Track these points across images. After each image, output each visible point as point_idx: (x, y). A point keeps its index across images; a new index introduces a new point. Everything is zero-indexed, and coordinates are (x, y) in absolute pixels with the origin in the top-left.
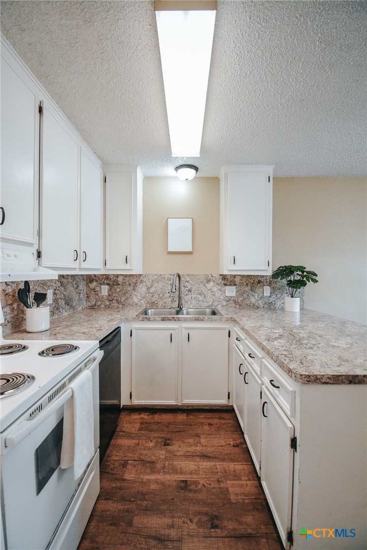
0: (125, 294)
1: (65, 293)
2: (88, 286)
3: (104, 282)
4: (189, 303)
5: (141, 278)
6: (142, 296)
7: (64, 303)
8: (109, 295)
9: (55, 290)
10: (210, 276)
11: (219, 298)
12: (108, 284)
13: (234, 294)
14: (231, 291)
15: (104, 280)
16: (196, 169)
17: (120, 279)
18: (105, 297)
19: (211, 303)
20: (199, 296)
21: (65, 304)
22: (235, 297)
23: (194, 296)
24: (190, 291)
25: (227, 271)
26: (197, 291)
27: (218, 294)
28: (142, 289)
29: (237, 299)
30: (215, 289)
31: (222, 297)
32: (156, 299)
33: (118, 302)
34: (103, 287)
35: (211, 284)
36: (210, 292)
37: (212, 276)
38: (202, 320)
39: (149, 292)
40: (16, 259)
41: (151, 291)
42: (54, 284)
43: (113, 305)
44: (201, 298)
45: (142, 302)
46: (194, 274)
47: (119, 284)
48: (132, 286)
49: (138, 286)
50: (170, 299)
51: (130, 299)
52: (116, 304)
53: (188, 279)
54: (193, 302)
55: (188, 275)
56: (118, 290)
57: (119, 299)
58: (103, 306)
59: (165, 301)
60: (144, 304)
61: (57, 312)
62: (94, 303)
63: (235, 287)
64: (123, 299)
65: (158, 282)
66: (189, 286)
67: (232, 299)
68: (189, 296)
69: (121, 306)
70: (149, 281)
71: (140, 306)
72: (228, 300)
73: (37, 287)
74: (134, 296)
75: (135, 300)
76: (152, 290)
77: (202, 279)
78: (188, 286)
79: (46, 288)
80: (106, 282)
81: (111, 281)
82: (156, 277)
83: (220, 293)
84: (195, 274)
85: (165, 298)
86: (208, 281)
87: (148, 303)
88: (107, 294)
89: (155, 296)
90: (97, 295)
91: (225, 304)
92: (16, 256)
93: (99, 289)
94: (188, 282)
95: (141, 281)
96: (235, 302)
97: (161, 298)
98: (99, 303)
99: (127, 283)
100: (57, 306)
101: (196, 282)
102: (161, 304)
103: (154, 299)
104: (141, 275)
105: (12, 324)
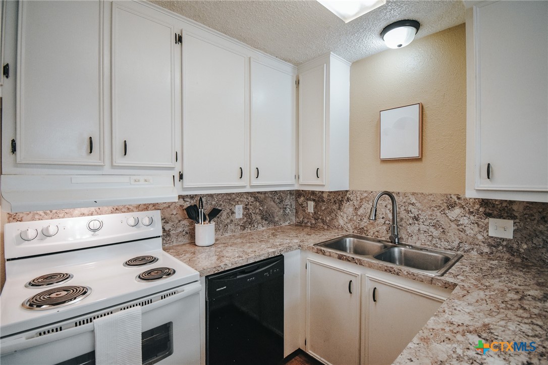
0: (330, 213)
1: (261, 208)
2: (297, 200)
3: (310, 197)
4: (415, 238)
5: (348, 195)
6: (349, 218)
7: (260, 217)
8: (315, 213)
9: (246, 205)
10: (455, 198)
11: (474, 237)
12: (314, 200)
13: (509, 235)
14: (502, 229)
15: (310, 195)
16: (416, 24)
17: (325, 195)
18: (311, 214)
19: (455, 244)
20: (432, 229)
21: (262, 218)
22: (509, 240)
23: (423, 227)
24: (416, 218)
25: (475, 192)
26: (430, 221)
27: (471, 231)
28: (348, 209)
29: (515, 246)
30: (465, 221)
31: (480, 237)
32: (366, 224)
33: (324, 222)
34: (309, 202)
35: (457, 211)
36: (453, 225)
37: (459, 198)
38: (398, 274)
39: (357, 215)
40: (146, 183)
41: (359, 213)
42: (245, 200)
43: (318, 224)
44: (436, 233)
45: (349, 225)
46: (424, 192)
47: (324, 201)
48: (337, 205)
49: (344, 204)
50: (385, 227)
51: (335, 220)
52: (322, 225)
53: (414, 201)
54: (422, 236)
55: (413, 194)
56: (323, 208)
57: (325, 219)
58: (309, 224)
59: (377, 229)
60: (351, 229)
61: (250, 226)
62: (301, 219)
63: (512, 222)
64: (328, 219)
65: (368, 201)
66: (415, 212)
67: (505, 243)
68: (416, 227)
69: (326, 227)
70: (357, 200)
71: (347, 231)
72: (496, 243)
73: (221, 202)
74: (340, 217)
75: (341, 222)
76: (361, 212)
77: (439, 202)
78: (413, 210)
79: (234, 204)
80: (312, 197)
81: (316, 197)
82: (365, 195)
83: (476, 229)
84: (426, 192)
85: (378, 224)
86: (451, 206)
87: (356, 228)
88: (313, 212)
89: (365, 220)
90: (305, 211)
91: (486, 250)
92: (146, 181)
93: (306, 205)
94: (413, 204)
95: (348, 198)
96: (510, 250)
97: (372, 224)
98: (306, 221)
99: (332, 201)
100: (250, 220)
101: (427, 205)
102: (372, 233)
103: (363, 224)
104: (347, 191)
105: (191, 235)
